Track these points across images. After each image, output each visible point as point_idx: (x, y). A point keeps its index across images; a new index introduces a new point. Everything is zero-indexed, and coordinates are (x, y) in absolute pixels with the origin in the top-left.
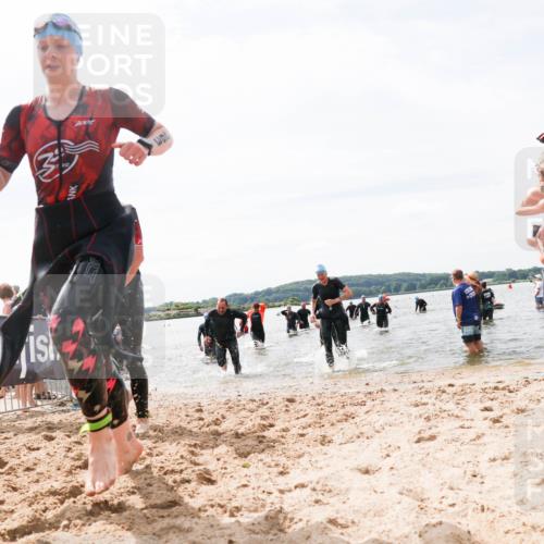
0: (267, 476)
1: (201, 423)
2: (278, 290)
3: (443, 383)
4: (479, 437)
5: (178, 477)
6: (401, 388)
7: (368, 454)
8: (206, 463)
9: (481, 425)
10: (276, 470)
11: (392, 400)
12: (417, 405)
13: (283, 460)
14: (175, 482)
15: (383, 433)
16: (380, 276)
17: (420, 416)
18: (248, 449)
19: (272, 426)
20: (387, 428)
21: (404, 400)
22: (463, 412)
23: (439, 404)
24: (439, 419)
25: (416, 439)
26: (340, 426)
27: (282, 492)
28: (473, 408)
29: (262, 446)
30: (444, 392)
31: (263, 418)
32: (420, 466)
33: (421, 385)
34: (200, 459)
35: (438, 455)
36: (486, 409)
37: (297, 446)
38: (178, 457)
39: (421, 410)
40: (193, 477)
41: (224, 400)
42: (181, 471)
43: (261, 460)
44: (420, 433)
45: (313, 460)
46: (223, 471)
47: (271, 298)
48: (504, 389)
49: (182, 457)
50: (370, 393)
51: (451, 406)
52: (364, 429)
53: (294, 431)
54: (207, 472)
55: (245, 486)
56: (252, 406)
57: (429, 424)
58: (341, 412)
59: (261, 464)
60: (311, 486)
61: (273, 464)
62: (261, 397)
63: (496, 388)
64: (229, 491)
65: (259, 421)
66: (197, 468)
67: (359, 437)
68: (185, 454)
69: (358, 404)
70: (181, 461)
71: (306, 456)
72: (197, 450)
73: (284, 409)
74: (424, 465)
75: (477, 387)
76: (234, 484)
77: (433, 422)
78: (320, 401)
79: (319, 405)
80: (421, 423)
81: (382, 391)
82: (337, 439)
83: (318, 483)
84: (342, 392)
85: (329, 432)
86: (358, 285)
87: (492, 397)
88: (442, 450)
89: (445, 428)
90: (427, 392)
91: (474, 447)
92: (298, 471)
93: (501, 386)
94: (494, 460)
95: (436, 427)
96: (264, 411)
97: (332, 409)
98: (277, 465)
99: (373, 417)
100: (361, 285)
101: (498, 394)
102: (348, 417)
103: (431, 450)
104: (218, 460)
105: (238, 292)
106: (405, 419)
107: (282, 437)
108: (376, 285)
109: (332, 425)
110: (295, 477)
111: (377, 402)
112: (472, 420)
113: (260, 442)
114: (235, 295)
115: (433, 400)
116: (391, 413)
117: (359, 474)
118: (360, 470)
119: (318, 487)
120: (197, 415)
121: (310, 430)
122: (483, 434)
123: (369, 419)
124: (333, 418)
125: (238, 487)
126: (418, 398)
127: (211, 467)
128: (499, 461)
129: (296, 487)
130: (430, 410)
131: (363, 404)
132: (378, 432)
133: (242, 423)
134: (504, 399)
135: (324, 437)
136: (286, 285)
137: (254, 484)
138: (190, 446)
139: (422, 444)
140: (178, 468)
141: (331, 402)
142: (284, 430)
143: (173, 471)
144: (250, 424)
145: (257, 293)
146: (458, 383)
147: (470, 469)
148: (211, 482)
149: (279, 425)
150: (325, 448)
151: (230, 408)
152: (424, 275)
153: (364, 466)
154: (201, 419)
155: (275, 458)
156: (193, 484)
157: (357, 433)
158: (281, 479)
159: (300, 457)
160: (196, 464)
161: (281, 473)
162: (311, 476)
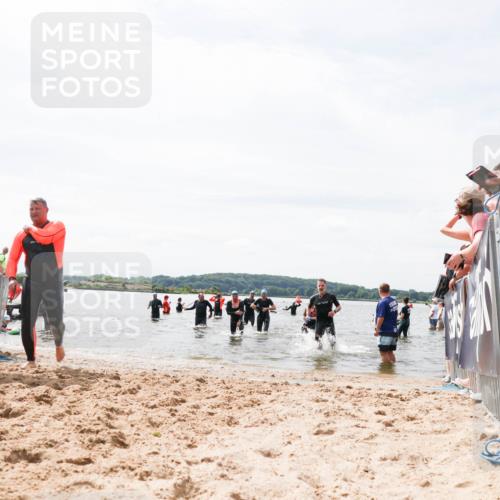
0: (176, 447)
1: (118, 390)
2: (202, 278)
3: (342, 384)
4: (372, 437)
5: (94, 437)
6: (304, 383)
7: (271, 438)
8: (120, 427)
9: (375, 426)
10: (185, 442)
11: (295, 394)
12: (317, 401)
13: (191, 434)
14: (91, 441)
15: (285, 422)
16: (295, 279)
17: (320, 411)
18: (160, 420)
19: (183, 401)
20: (289, 418)
21: (306, 394)
22: (359, 414)
23: (338, 403)
24: (337, 416)
25: (315, 431)
26: (246, 410)
27: (189, 463)
28: (369, 411)
29: (174, 419)
30: (342, 392)
31: (176, 393)
32: (318, 457)
33: (322, 383)
34: (115, 423)
35: (335, 448)
36: (380, 413)
37: (206, 424)
38: (95, 418)
39: (321, 405)
40: (108, 438)
41: (140, 372)
42: (98, 432)
43: (172, 432)
44: (319, 426)
45: (220, 438)
46: (136, 437)
47: (193, 284)
48: (397, 397)
49: (99, 419)
50: (275, 384)
51: (348, 406)
52: (269, 416)
53: (204, 409)
54: (121, 435)
55: (155, 453)
56: (166, 381)
57: (328, 419)
58: (248, 397)
59: (171, 435)
60: (217, 461)
61: (182, 436)
62: (174, 374)
63: (390, 395)
64: (140, 456)
65: (171, 395)
66: (112, 431)
67: (263, 423)
68: (102, 416)
69: (264, 393)
70: (97, 422)
71: (213, 433)
72: (113, 415)
73: (196, 387)
74: (321, 456)
75: (373, 392)
76: (146, 450)
77: (331, 418)
78: (228, 385)
79: (227, 388)
80: (321, 418)
81: (286, 383)
82: (243, 422)
83: (223, 459)
84: (250, 379)
85: (236, 414)
86: (274, 284)
87: (386, 402)
88: (338, 444)
89: (343, 424)
90: (327, 391)
91: (367, 446)
92: (205, 446)
93: (394, 394)
94: (385, 459)
95: (334, 423)
96: (177, 387)
97: (240, 394)
98: (186, 438)
99: (278, 406)
100: (278, 285)
101: (391, 400)
102: (254, 403)
103: (329, 443)
104: (132, 426)
105: (165, 274)
106: (307, 412)
107: (193, 413)
108: (292, 286)
109: (240, 408)
110: (202, 451)
111: (282, 393)
112: (366, 421)
113: (173, 415)
114: (161, 277)
115: (332, 398)
116: (293, 404)
117: (262, 457)
118: (262, 453)
119: (224, 463)
120: (115, 382)
121: (218, 410)
122: (376, 435)
123: (274, 407)
124: (241, 402)
125: (150, 454)
126: (319, 394)
127: (125, 432)
128: (389, 461)
129: (203, 461)
130: (329, 406)
131: (269, 393)
132: (281, 420)
133: (156, 395)
134: (397, 406)
135: (232, 418)
136: (209, 275)
137: (164, 452)
138: (107, 409)
139: (321, 437)
140: (95, 428)
141: (238, 387)
142: (195, 407)
143: (89, 431)
144: (164, 397)
145: (182, 278)
146: (356, 386)
147: (363, 465)
148: (124, 445)
149: (191, 402)
150: (231, 429)
151: (146, 380)
152: (336, 284)
153: (267, 449)
154: (118, 386)
155: (184, 431)
156: (108, 445)
157: (262, 419)
158: (189, 452)
159: (207, 433)
160: (112, 427)
161: (190, 446)
162: (217, 453)
